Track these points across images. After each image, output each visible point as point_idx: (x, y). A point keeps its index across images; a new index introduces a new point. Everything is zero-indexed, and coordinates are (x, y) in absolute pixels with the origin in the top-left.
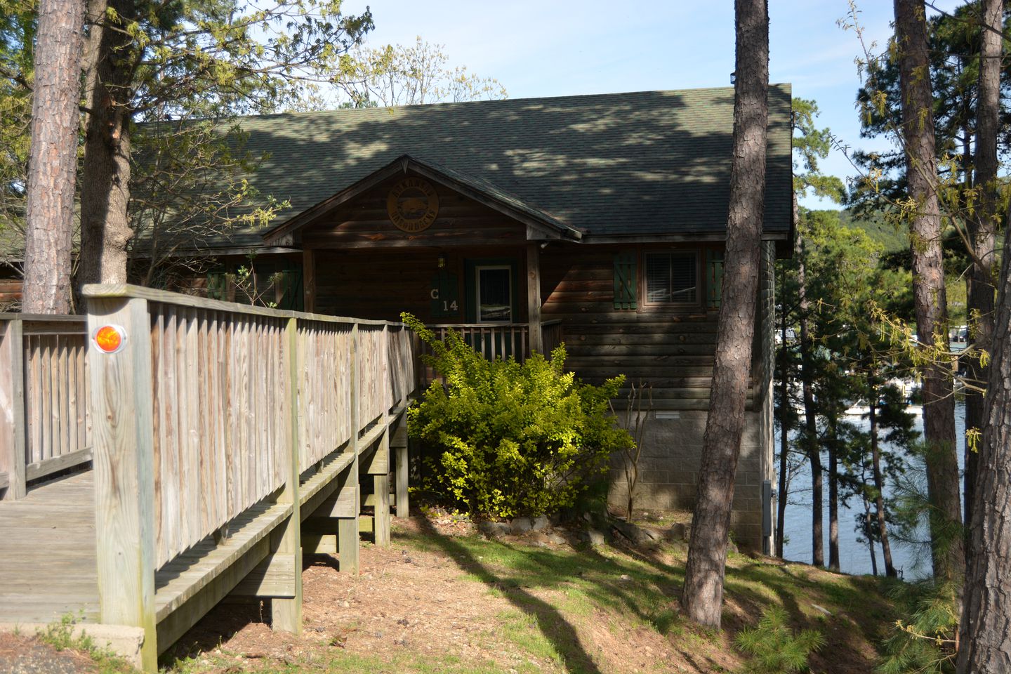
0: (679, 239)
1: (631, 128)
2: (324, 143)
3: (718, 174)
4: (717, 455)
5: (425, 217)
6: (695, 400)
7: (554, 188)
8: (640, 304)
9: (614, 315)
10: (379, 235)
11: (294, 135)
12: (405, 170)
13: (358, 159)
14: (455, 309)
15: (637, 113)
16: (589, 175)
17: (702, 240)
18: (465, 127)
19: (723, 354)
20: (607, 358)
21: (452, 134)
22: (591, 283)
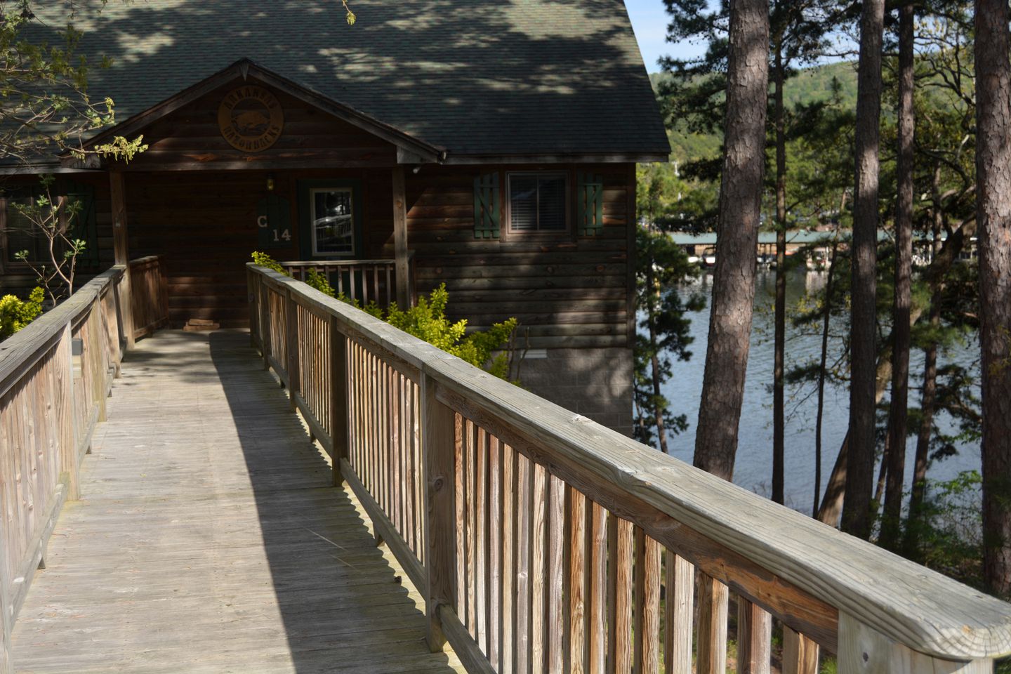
0: (551, 160)
1: (458, 27)
2: (88, 34)
3: (573, 84)
4: (720, 436)
5: (266, 134)
6: (564, 338)
7: (391, 97)
8: (504, 232)
9: (474, 244)
10: (209, 155)
11: (48, 22)
12: (245, 76)
13: (140, 55)
14: (288, 239)
15: (460, 10)
16: (428, 82)
17: (577, 161)
18: (262, 19)
19: (723, 319)
20: (466, 293)
21: (247, 27)
22: (450, 209)
